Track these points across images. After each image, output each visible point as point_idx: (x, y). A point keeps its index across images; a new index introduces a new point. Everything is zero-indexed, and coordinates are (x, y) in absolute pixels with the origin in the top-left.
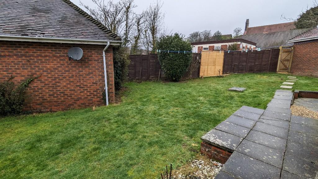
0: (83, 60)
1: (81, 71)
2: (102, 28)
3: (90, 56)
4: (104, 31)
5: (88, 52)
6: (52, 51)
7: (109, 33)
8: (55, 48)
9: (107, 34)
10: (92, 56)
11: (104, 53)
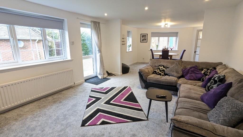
0: (24, 47)
1: (24, 53)
2: (34, 30)
3: (28, 45)
4: (35, 32)
5: (27, 43)
6: (5, 43)
7: (38, 33)
8: (7, 42)
9: (37, 34)
10: (29, 45)
11: (36, 43)
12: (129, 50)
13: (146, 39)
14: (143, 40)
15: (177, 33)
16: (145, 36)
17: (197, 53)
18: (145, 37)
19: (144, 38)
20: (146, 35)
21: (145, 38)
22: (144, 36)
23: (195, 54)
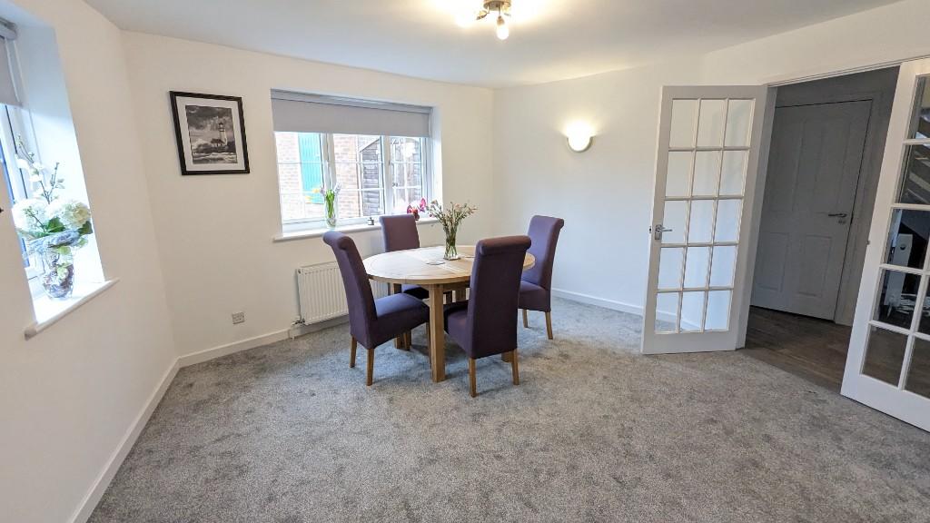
12: (66, 284)
13: (231, 148)
14: (208, 150)
15: (427, 112)
16: (217, 120)
17: (666, 238)
18: (219, 128)
19: (216, 135)
20: (227, 112)
21: (225, 136)
22: (207, 113)
23: (657, 243)
